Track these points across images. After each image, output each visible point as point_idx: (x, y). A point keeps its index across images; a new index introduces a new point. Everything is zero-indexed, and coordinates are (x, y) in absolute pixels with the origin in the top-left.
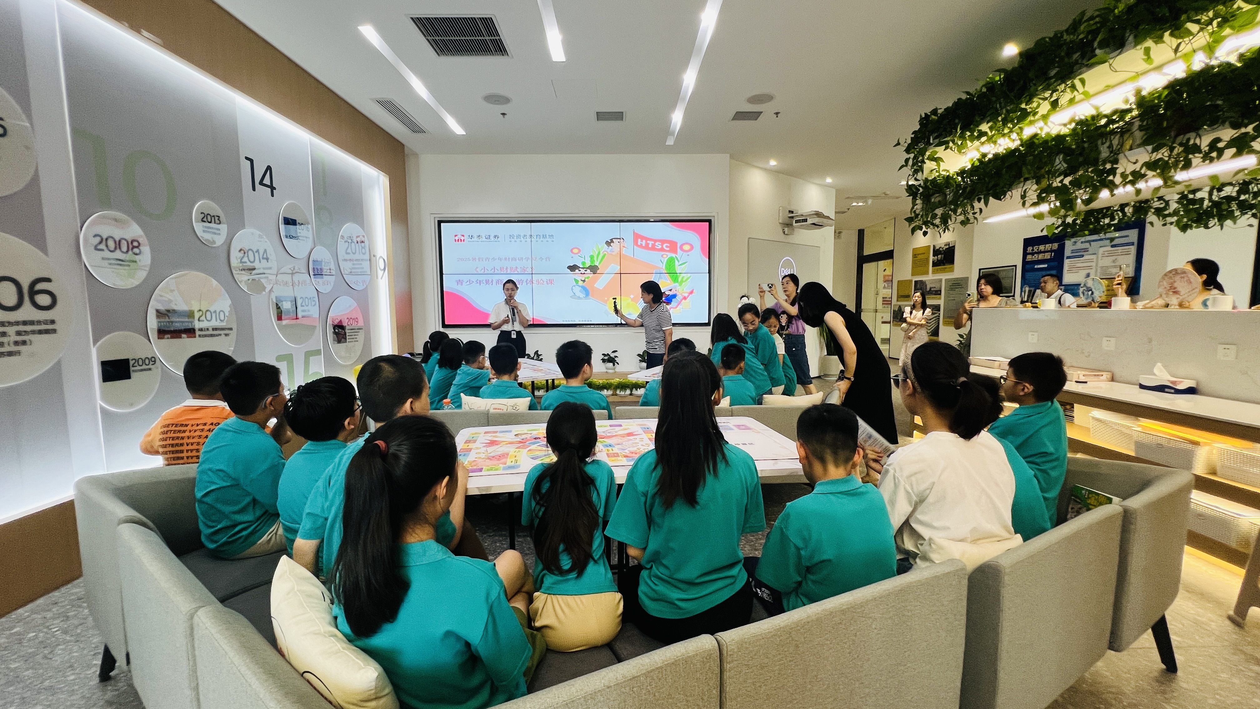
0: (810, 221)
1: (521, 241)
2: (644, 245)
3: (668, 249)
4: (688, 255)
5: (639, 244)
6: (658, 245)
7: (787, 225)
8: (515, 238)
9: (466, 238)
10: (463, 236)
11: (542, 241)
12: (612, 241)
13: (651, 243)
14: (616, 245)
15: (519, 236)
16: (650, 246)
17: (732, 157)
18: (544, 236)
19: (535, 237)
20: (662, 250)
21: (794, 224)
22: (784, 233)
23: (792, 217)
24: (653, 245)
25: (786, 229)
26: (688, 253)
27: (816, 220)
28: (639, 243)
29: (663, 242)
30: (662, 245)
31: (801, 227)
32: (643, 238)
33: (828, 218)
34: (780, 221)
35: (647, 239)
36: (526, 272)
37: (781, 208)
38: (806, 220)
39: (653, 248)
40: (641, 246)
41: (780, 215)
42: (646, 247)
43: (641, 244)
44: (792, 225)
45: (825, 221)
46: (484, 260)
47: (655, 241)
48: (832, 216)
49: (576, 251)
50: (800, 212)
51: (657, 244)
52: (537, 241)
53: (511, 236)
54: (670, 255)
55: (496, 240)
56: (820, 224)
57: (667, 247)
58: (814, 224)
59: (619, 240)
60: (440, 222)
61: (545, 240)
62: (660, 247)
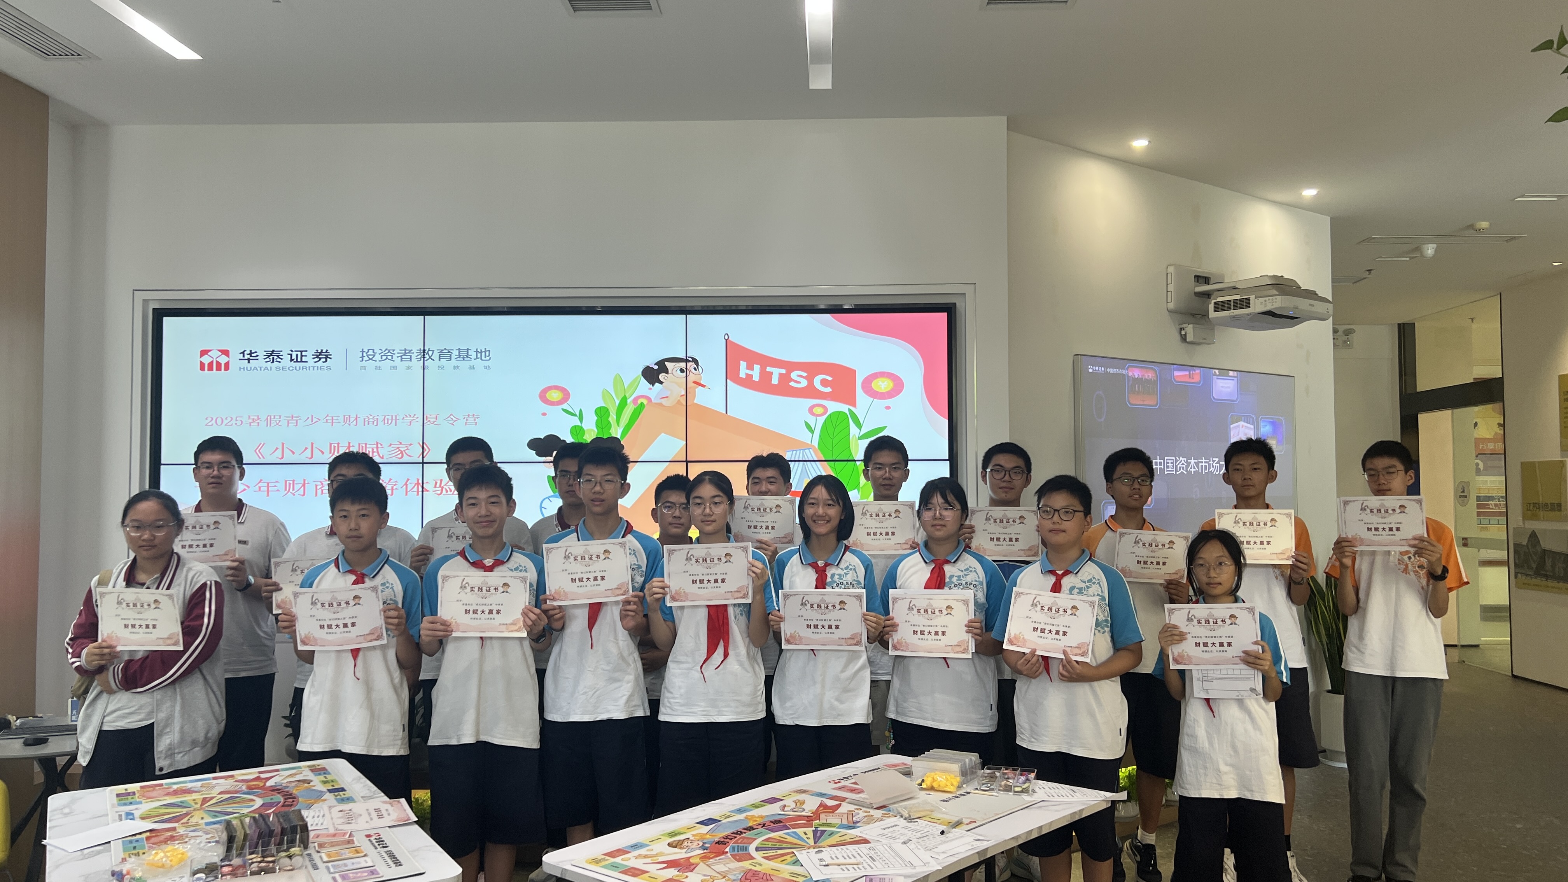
0: (1258, 305)
1: (394, 368)
2: (756, 378)
3: (829, 390)
4: (888, 408)
5: (742, 374)
6: (799, 380)
7: (1193, 315)
8: (378, 357)
9: (235, 357)
10: (226, 353)
11: (456, 367)
12: (662, 366)
13: (776, 373)
14: (673, 377)
15: (388, 354)
16: (775, 381)
17: (1012, 126)
18: (464, 355)
19: (436, 356)
20: (809, 392)
21: (1212, 314)
22: (1184, 338)
23: (1207, 295)
24: (785, 379)
25: (1189, 330)
26: (887, 402)
27: (1276, 303)
28: (743, 372)
29: (812, 369)
30: (810, 379)
31: (1236, 322)
32: (753, 358)
33: (1311, 295)
34: (1171, 306)
35: (765, 361)
36: (406, 459)
37: (1171, 269)
38: (1245, 303)
39: (784, 389)
40: (747, 383)
41: (1171, 288)
42: (764, 386)
43: (750, 377)
44: (1205, 315)
45: (1303, 304)
46: (284, 423)
47: (791, 366)
48: (1325, 290)
49: (555, 396)
50: (1228, 282)
51: (794, 375)
52: (442, 368)
53: (367, 355)
54: (834, 406)
55: (320, 363)
56: (1291, 313)
57: (824, 383)
58: (1270, 313)
59: (683, 365)
60: (160, 315)
61: (464, 364)
62: (804, 383)
